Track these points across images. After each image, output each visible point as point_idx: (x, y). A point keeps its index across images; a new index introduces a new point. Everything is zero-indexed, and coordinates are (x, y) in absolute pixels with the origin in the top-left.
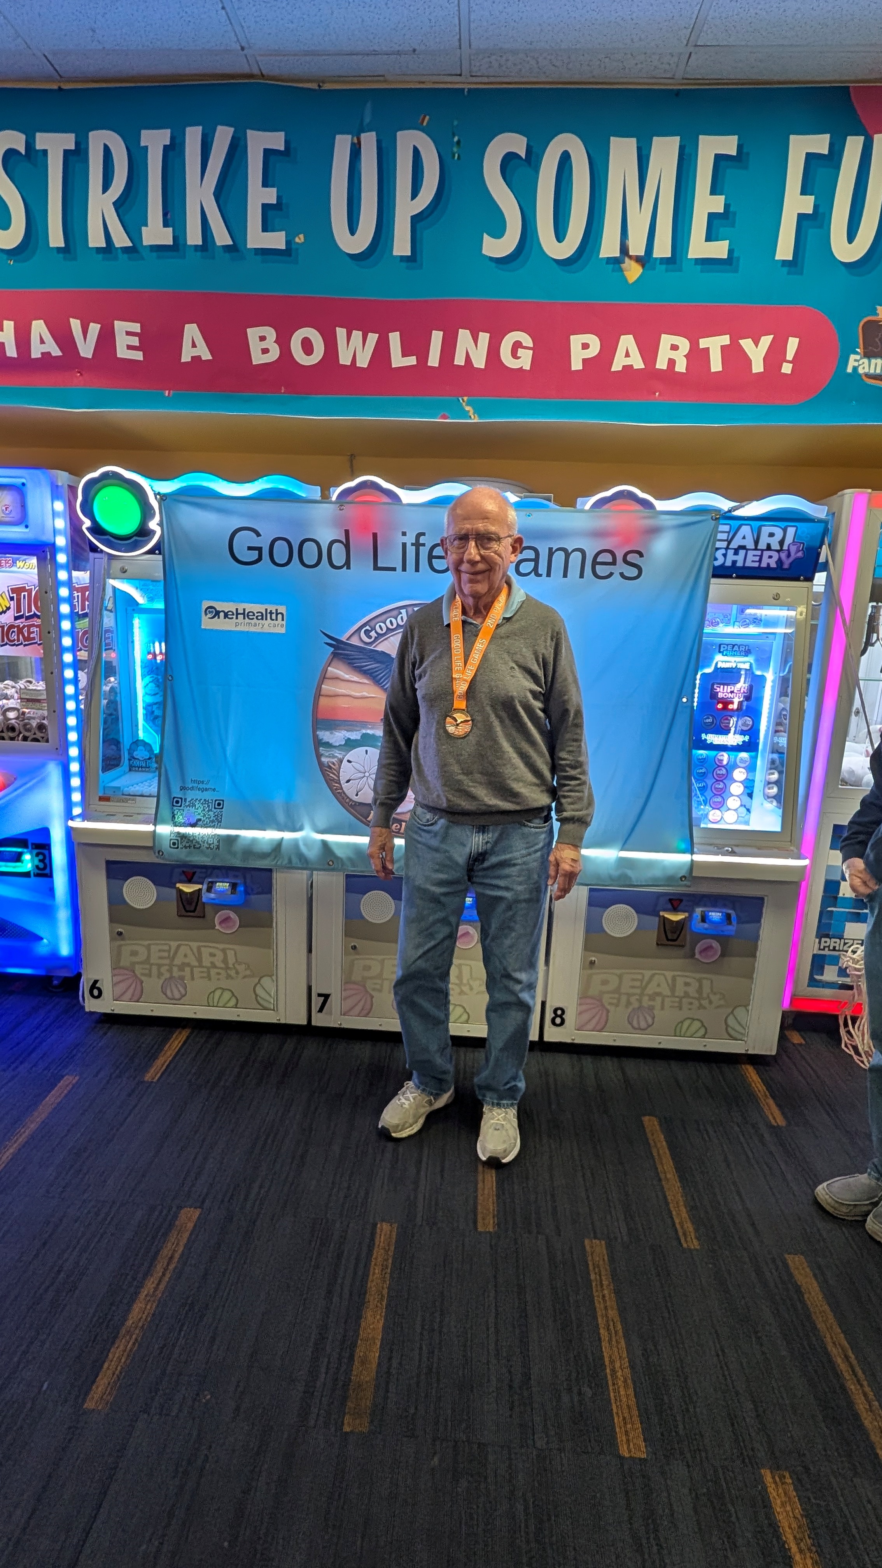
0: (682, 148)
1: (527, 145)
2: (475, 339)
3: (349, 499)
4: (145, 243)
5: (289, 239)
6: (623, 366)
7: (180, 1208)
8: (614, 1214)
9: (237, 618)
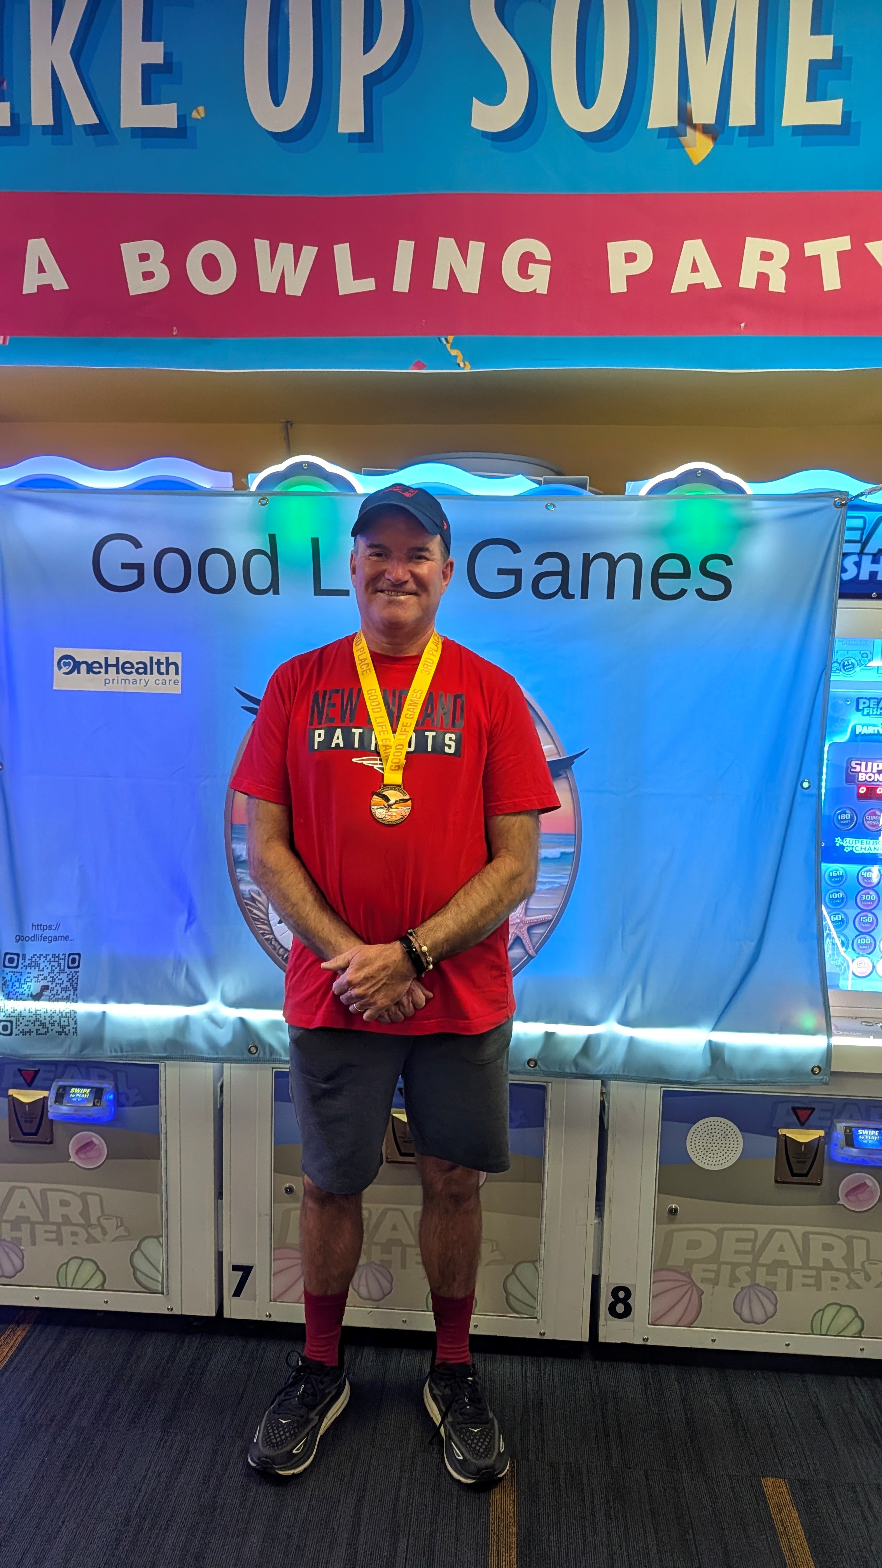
2: (464, 251)
3: (277, 489)
5: (181, 114)
6: (689, 286)
9: (107, 672)
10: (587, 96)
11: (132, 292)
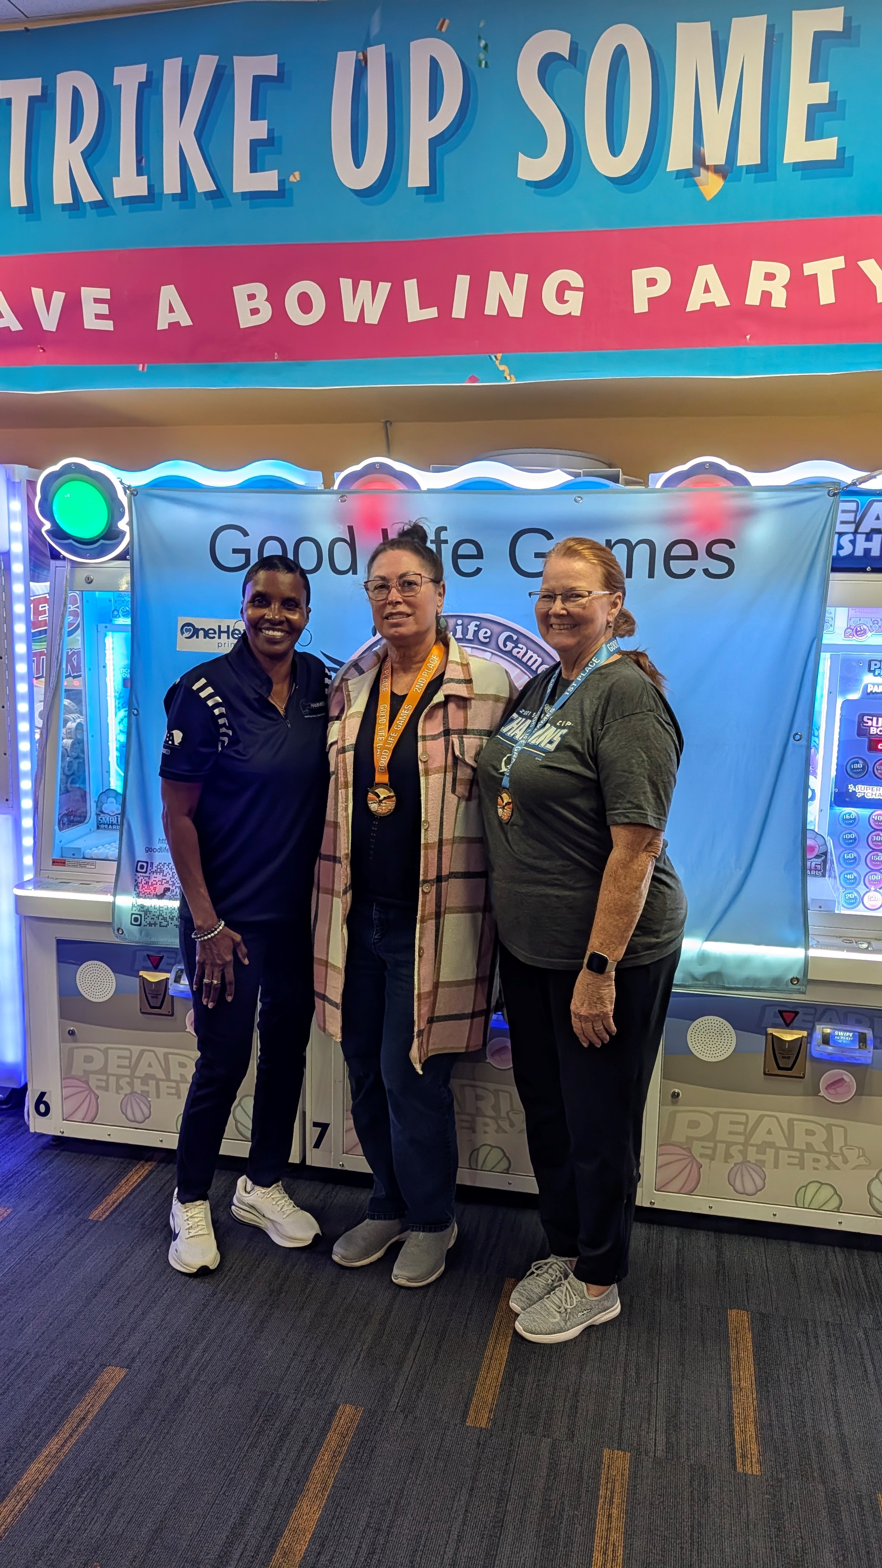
0: (770, 29)
1: (572, 42)
2: (511, 283)
3: (354, 487)
4: (116, 195)
5: (282, 178)
6: (702, 304)
7: (103, 1366)
8: (653, 1423)
9: (219, 637)
10: (615, 146)
11: (242, 326)
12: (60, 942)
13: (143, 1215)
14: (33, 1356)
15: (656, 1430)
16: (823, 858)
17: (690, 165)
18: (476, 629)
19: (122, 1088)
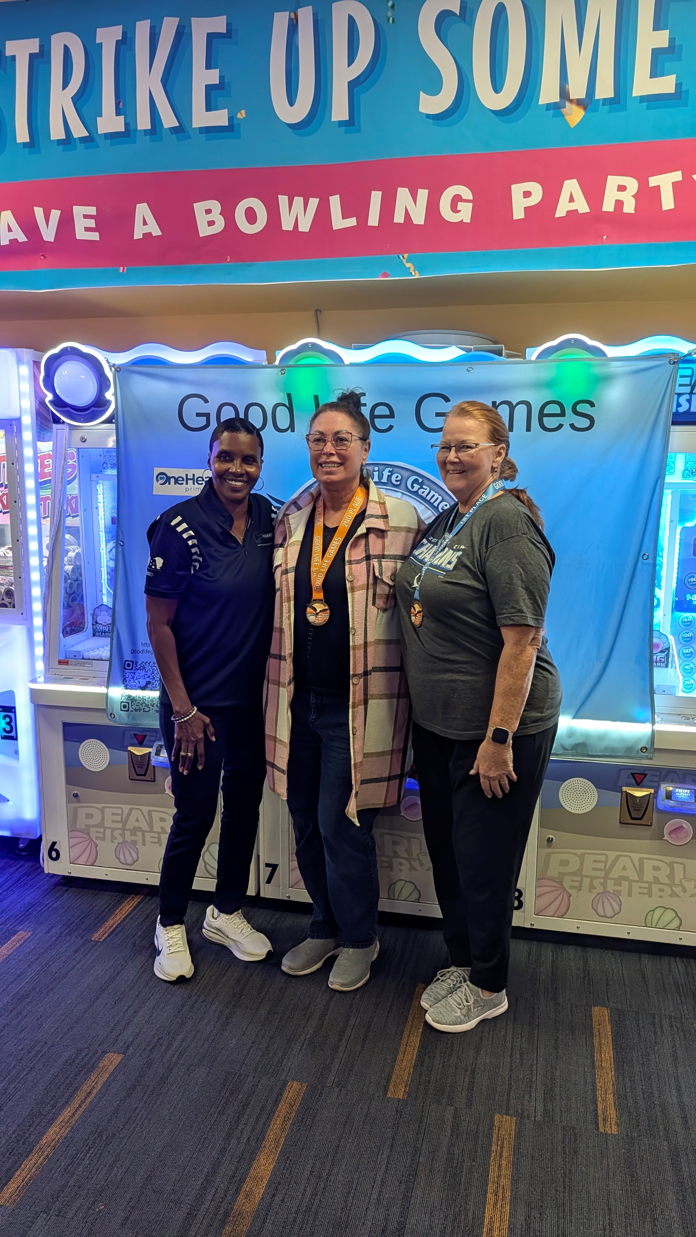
2: (414, 197)
3: (291, 363)
4: (99, 133)
5: (230, 116)
6: (567, 211)
7: (105, 1052)
8: (533, 1095)
9: (187, 484)
10: (497, 85)
11: (201, 235)
12: (65, 725)
13: (134, 937)
14: (49, 1045)
15: (536, 1100)
16: (666, 653)
17: (557, 99)
18: (390, 474)
19: (116, 838)
